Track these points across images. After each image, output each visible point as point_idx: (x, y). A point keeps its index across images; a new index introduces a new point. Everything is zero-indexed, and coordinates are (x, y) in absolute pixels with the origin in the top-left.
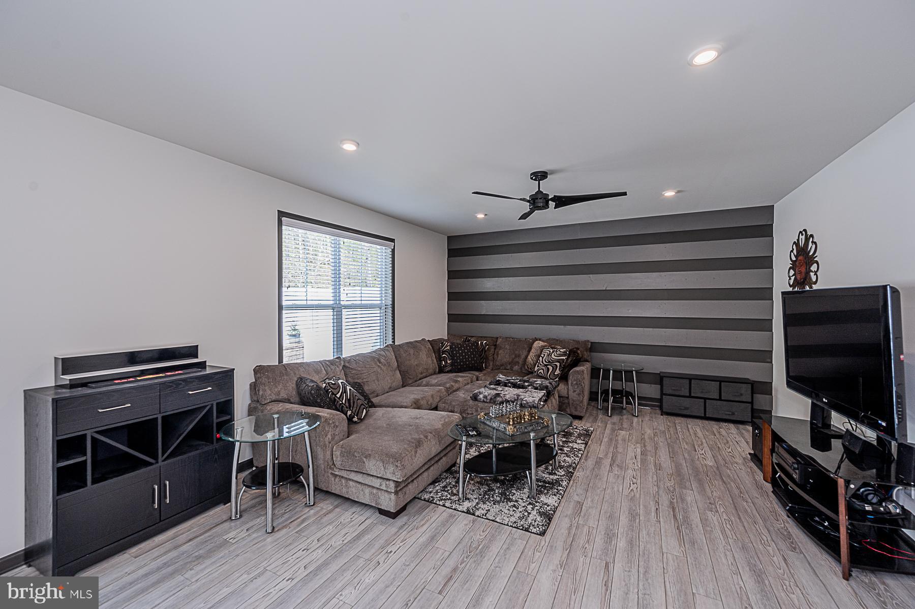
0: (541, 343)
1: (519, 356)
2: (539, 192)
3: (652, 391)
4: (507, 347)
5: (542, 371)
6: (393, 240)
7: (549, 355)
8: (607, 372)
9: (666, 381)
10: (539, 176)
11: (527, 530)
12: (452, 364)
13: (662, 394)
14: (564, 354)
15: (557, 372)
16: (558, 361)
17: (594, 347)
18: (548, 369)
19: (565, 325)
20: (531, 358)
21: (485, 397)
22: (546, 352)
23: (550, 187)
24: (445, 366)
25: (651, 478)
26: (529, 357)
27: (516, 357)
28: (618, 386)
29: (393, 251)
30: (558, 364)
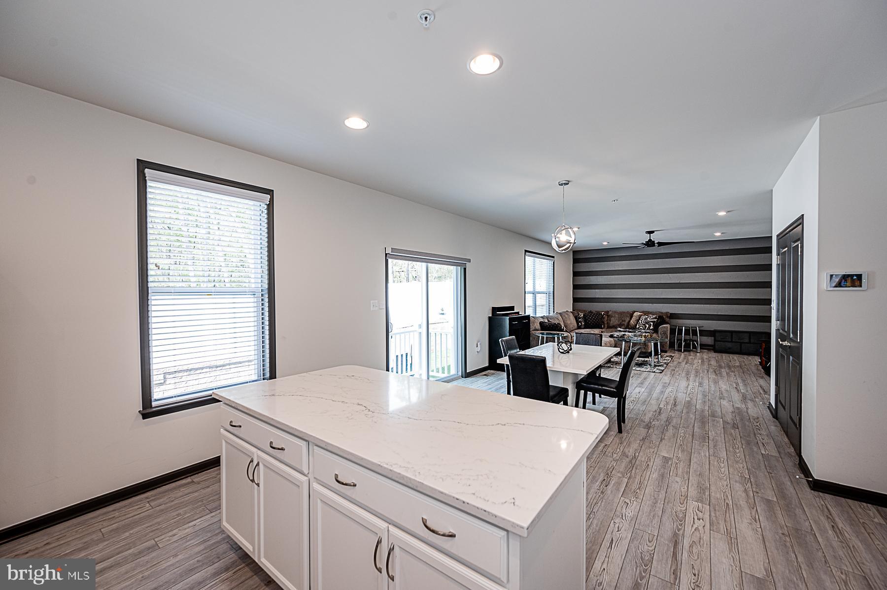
0: (639, 313)
1: (625, 321)
2: (650, 240)
3: (709, 340)
4: (617, 316)
5: (642, 328)
6: (553, 257)
7: (646, 319)
8: (680, 331)
9: (717, 334)
10: (650, 232)
11: (654, 372)
12: (585, 325)
13: (715, 340)
14: (656, 318)
15: (652, 327)
16: (652, 322)
17: (673, 316)
18: (646, 326)
19: (652, 303)
20: (633, 322)
21: (617, 335)
22: (643, 317)
23: (655, 238)
24: (581, 325)
25: (706, 367)
26: (631, 321)
27: (623, 321)
28: (688, 337)
29: (554, 263)
30: (652, 323)
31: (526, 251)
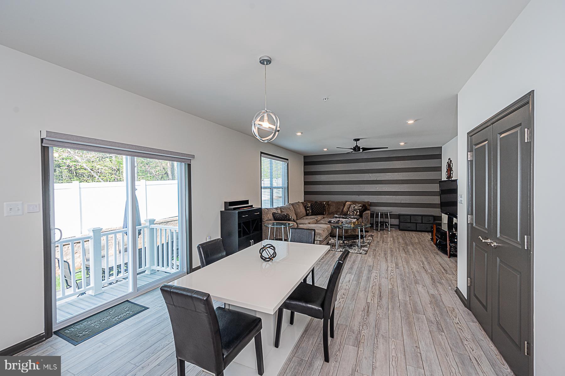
0: (349, 203)
1: (340, 209)
2: (357, 146)
3: (396, 222)
4: (334, 205)
5: (351, 214)
6: (287, 160)
7: (354, 207)
8: (377, 215)
9: (401, 217)
10: (357, 140)
11: (361, 253)
12: (312, 212)
13: (399, 221)
14: (361, 206)
15: (358, 214)
16: (358, 209)
17: (371, 204)
18: (354, 213)
19: (359, 195)
20: (345, 209)
21: (334, 221)
22: (352, 206)
23: (361, 144)
24: (309, 213)
26: (344, 209)
27: (338, 209)
28: (382, 220)
29: (288, 164)
31: (262, 153)
